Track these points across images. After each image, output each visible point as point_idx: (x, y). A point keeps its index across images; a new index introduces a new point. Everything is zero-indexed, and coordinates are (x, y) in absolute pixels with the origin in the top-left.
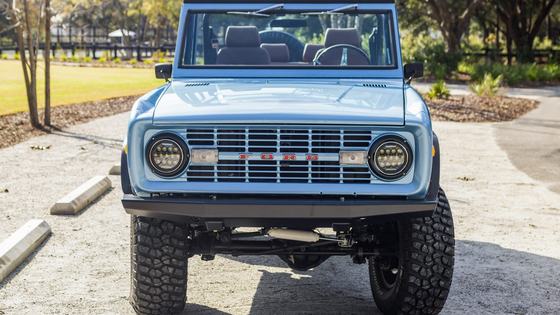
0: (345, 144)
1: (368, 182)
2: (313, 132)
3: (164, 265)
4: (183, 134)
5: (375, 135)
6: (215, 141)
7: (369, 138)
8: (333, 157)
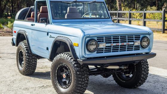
0: (135, 39)
1: (139, 50)
2: (128, 36)
3: (85, 80)
4: (96, 39)
5: (141, 36)
6: (104, 40)
7: (140, 37)
8: (132, 43)
